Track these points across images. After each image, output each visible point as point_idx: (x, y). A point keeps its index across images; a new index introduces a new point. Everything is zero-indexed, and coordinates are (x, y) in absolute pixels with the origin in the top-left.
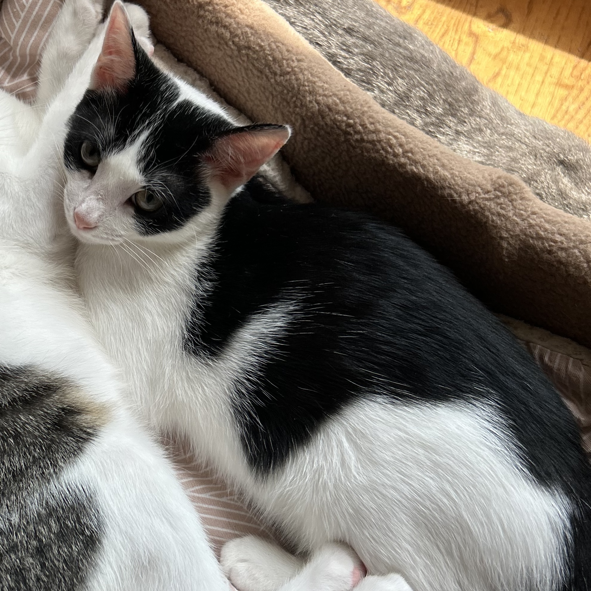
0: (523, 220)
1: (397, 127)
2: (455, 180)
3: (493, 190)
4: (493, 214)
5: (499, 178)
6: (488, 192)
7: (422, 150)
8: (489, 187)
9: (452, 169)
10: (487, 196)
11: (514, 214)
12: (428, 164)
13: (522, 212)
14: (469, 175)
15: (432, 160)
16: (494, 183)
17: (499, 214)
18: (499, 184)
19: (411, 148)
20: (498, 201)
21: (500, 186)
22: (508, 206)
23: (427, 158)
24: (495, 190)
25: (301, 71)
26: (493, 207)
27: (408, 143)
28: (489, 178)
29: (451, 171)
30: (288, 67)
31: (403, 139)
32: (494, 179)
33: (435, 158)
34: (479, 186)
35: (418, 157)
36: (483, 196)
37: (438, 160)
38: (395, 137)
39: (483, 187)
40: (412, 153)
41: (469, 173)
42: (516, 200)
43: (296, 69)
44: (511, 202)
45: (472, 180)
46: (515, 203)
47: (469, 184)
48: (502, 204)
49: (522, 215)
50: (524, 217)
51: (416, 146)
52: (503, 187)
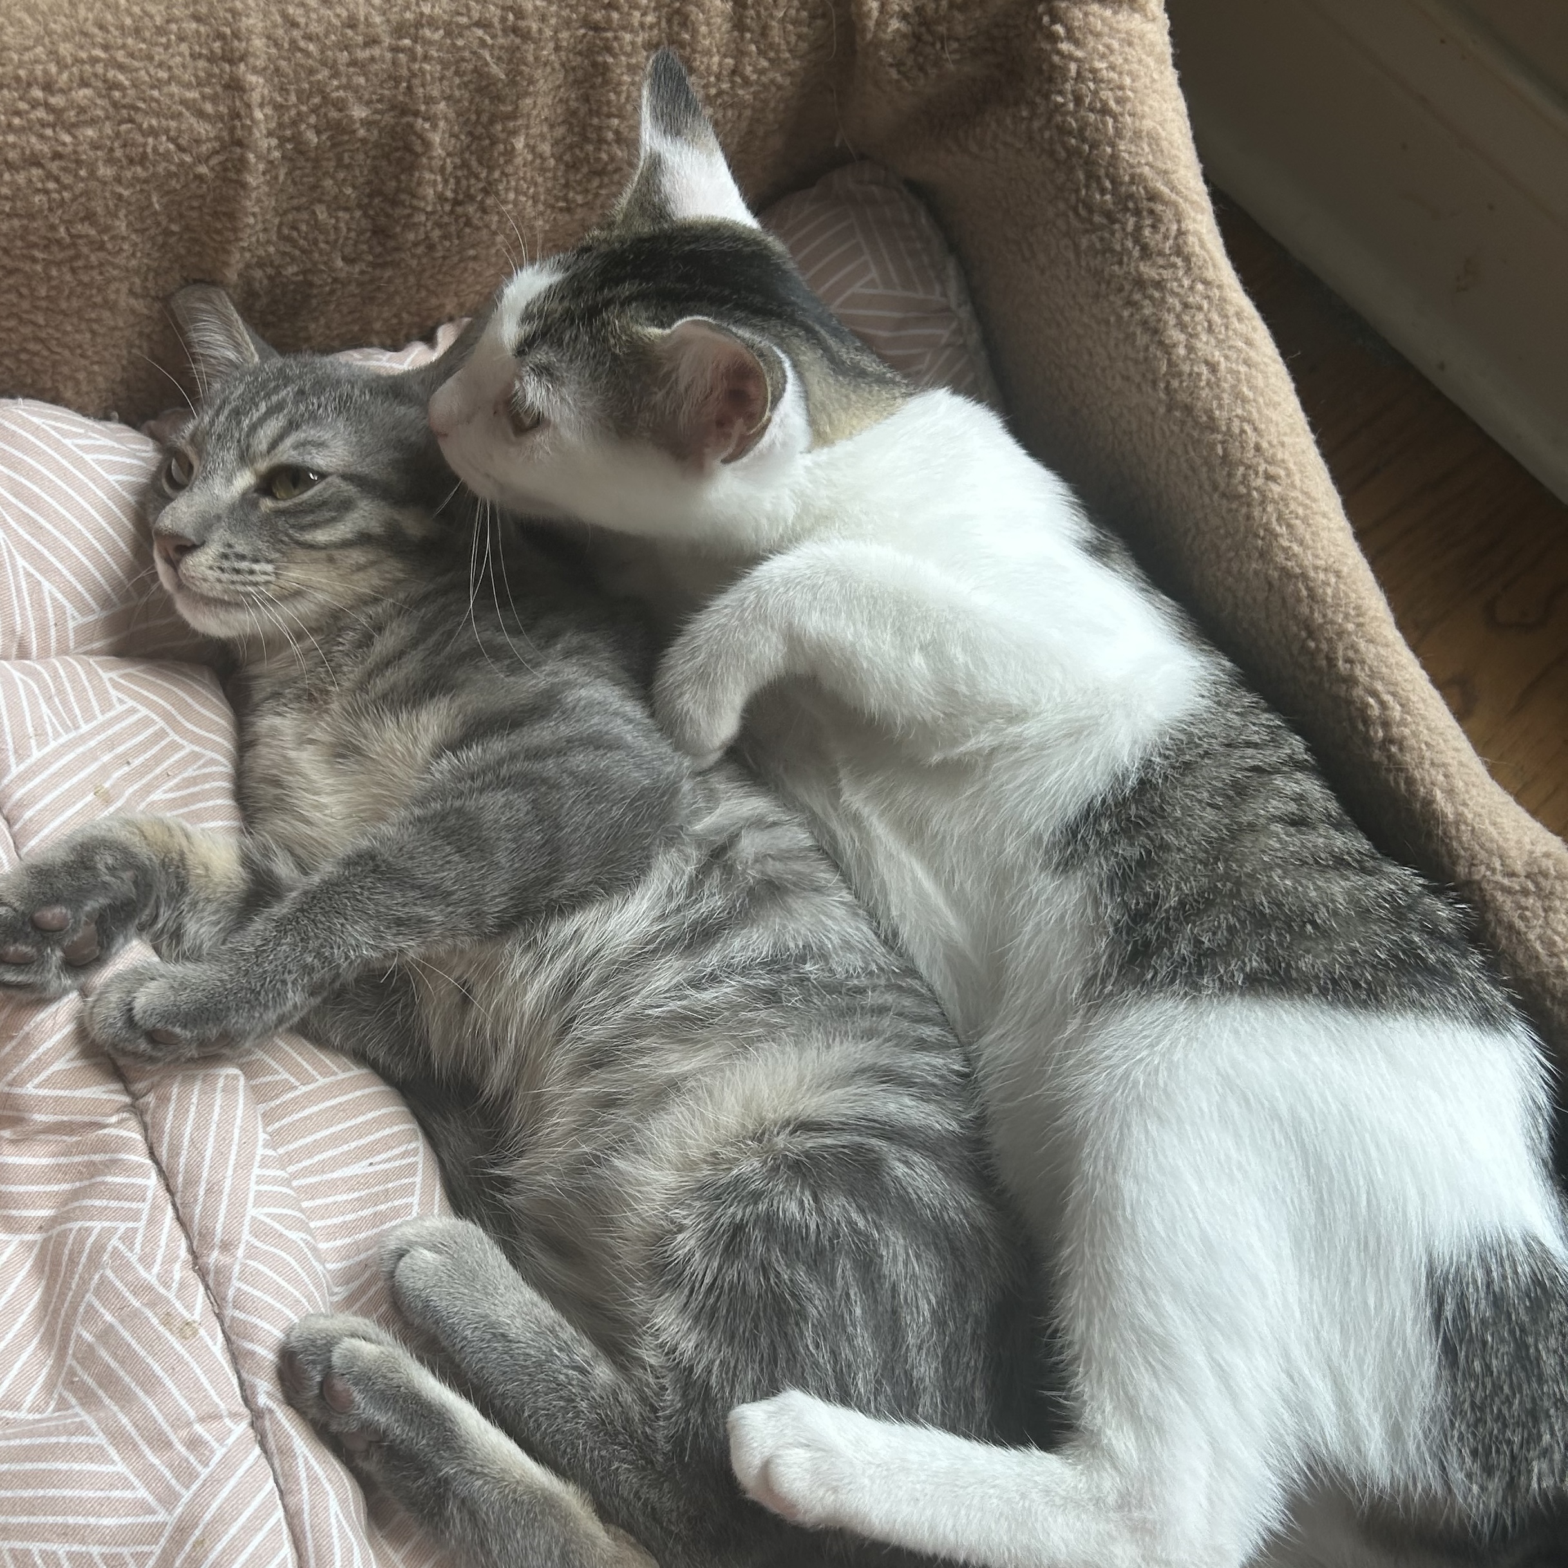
0: (1552, 955)
1: (1396, 684)
2: (1458, 830)
3: (1523, 873)
4: (1499, 922)
5: (1547, 855)
6: (1512, 874)
7: (1423, 747)
8: (1519, 867)
9: (1465, 804)
10: (1506, 881)
11: (1540, 938)
12: (1423, 780)
13: (1557, 938)
14: (1491, 829)
15: (1433, 772)
16: (1532, 861)
17: (1511, 927)
18: (1539, 867)
19: (1404, 738)
20: (1523, 901)
21: (1541, 872)
22: (1536, 916)
23: (1427, 766)
24: (1528, 877)
25: (1263, 502)
26: (1507, 908)
27: (1403, 723)
28: (1528, 847)
29: (1461, 808)
30: (1242, 483)
31: (1396, 712)
32: (1538, 854)
33: (1442, 770)
34: (1501, 857)
35: (1408, 758)
36: (1499, 877)
37: (1446, 776)
38: (1383, 705)
39: (1508, 861)
40: (1401, 749)
41: (1494, 824)
42: (1556, 911)
43: (1255, 494)
44: (1545, 911)
45: (1492, 840)
46: (1551, 915)
47: (1482, 846)
48: (1527, 909)
49: (1554, 943)
50: (1556, 950)
51: (1415, 734)
52: (1546, 875)
